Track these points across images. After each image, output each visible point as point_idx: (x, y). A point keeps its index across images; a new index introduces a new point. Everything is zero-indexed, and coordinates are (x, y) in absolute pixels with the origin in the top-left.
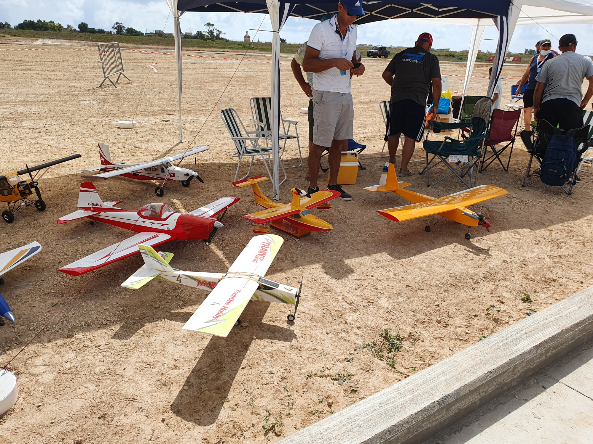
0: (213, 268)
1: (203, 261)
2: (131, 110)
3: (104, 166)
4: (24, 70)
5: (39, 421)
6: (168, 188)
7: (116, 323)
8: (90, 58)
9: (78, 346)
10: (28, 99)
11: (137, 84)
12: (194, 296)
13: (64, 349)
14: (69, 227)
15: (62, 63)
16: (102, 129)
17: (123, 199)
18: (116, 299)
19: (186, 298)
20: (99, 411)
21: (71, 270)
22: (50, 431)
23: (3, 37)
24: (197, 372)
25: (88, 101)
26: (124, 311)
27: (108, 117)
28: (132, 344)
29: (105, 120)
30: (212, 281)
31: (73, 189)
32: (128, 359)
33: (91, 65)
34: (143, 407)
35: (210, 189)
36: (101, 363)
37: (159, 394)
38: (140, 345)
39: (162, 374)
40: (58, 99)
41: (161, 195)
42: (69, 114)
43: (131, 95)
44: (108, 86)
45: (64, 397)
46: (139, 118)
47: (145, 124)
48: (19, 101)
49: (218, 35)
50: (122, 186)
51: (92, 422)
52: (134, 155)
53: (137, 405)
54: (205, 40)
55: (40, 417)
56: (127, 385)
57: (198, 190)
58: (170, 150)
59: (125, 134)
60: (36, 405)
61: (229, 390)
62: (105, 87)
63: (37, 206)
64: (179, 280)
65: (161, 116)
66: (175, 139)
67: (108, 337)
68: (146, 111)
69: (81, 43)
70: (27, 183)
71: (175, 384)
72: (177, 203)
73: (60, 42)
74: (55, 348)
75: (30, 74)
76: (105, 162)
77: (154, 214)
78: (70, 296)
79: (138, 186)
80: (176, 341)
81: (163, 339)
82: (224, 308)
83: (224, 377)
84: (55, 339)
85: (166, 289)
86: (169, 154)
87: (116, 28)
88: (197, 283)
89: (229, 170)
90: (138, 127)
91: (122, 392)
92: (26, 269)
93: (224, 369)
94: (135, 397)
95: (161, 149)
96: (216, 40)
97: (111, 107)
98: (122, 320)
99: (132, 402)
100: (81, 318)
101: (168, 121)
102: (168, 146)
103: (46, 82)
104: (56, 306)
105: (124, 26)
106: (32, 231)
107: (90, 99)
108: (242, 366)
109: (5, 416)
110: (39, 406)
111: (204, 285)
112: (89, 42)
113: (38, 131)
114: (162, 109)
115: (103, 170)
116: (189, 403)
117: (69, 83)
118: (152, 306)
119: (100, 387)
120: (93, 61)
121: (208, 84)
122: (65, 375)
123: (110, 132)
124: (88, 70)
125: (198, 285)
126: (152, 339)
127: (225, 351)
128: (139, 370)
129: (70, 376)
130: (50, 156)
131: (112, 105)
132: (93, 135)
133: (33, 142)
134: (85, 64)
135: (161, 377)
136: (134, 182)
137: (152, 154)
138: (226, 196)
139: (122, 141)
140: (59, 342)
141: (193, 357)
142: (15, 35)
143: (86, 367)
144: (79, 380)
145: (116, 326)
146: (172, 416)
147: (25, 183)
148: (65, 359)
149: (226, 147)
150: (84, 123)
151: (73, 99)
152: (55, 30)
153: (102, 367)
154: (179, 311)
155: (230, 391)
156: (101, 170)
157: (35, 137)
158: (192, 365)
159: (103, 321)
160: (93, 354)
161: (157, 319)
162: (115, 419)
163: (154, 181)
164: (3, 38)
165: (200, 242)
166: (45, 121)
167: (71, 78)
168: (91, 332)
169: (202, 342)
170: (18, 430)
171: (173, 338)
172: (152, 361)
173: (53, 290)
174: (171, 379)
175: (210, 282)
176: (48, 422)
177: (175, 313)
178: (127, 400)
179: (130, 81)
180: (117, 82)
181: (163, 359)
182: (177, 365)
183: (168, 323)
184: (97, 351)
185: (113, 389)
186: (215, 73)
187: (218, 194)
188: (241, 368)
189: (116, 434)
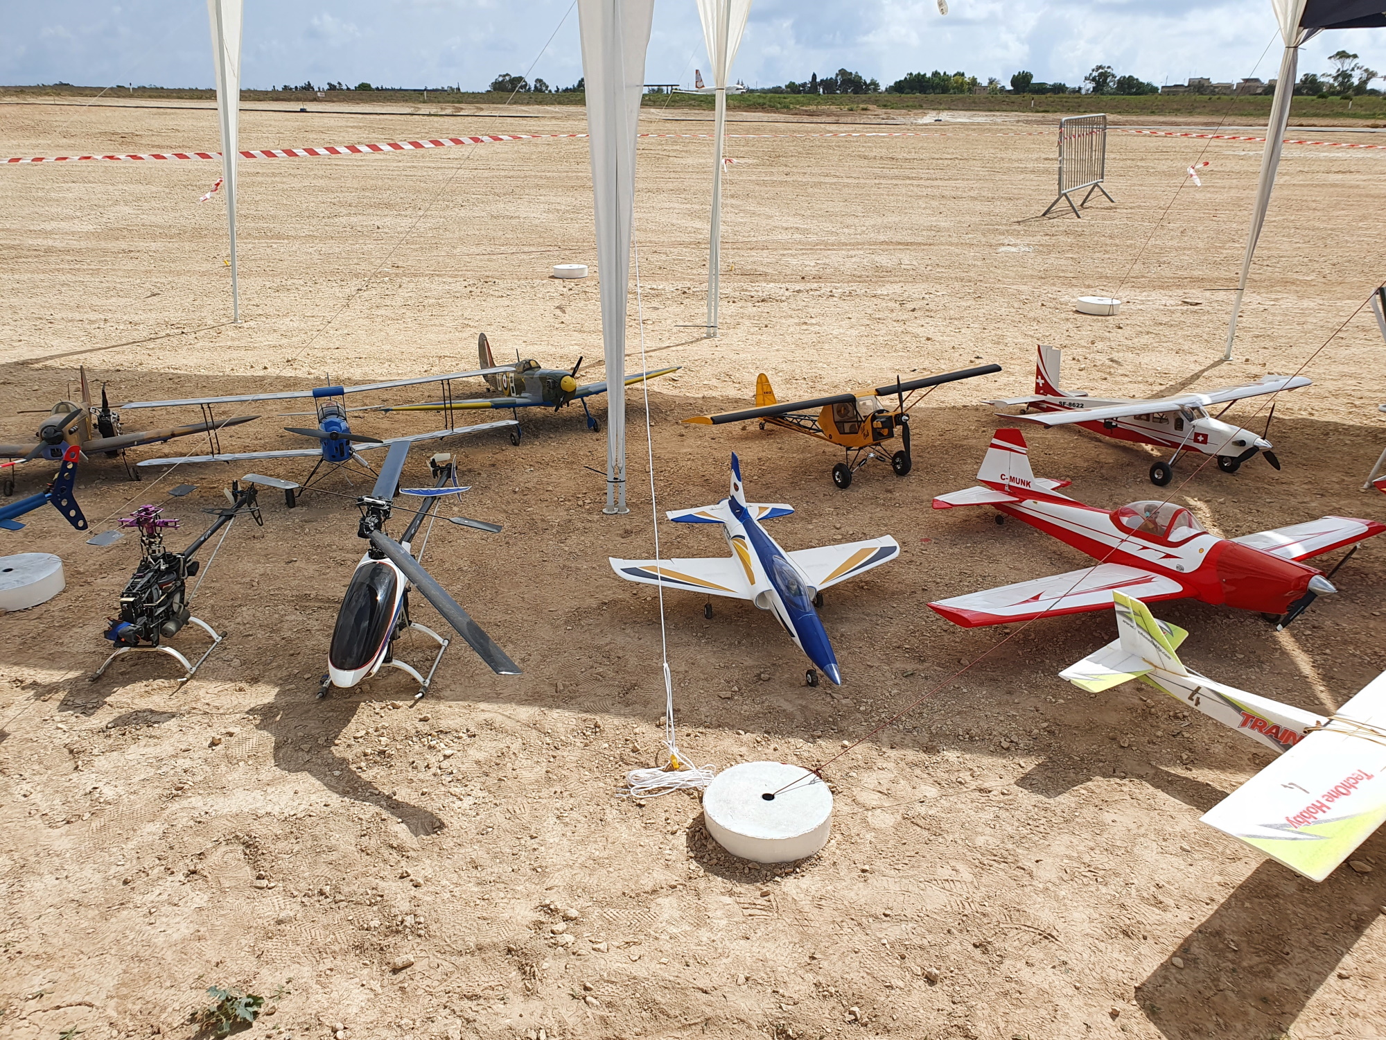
0: (1279, 691)
1: (1252, 666)
2: (1109, 272)
3: (1041, 398)
4: (897, 177)
5: (863, 900)
6: (1181, 468)
7: (1028, 752)
8: (1028, 150)
9: (946, 775)
10: (898, 238)
11: (1129, 211)
12: (1220, 747)
13: (918, 771)
14: (950, 518)
15: (971, 162)
16: (1039, 313)
17: (1073, 478)
18: (1035, 700)
19: (1199, 746)
20: (976, 929)
21: (955, 611)
22: (881, 930)
23: (863, 109)
24: (1209, 933)
25: (1015, 247)
26: (1051, 732)
27: (1054, 284)
28: (1058, 811)
29: (1048, 291)
30: (1284, 725)
31: (966, 438)
32: (1047, 843)
33: (1030, 165)
34: (1069, 962)
35: (1293, 488)
36: (988, 830)
37: (1109, 950)
38: (1077, 819)
39: (1123, 906)
40: (954, 240)
41: (1162, 483)
42: (972, 274)
43: (1111, 237)
44: (1061, 214)
45: (911, 873)
46: (1126, 293)
47: (1140, 307)
48: (882, 243)
49: (1364, 83)
50: (1073, 448)
51: (959, 948)
52: (1106, 379)
53: (1058, 953)
54: (1323, 96)
55: (865, 893)
56: (1039, 900)
57: (1259, 485)
58: (1196, 376)
59: (1090, 328)
60: (861, 866)
61: (1295, 1016)
62: (1055, 215)
63: (894, 464)
64: (1195, 698)
65: (1180, 292)
66: (1210, 351)
67: (1010, 780)
68: (1143, 277)
69: (1013, 116)
70: (890, 414)
71: (1150, 941)
72: (1200, 509)
73: (969, 118)
74: (902, 764)
75: (906, 186)
76: (1045, 388)
77: (1151, 526)
78: (938, 664)
79: (1109, 451)
80: (1165, 840)
81: (1133, 826)
82: (1321, 807)
83: (1285, 978)
84: (903, 745)
85: (1153, 710)
86: (1192, 386)
87: (1094, 79)
88: (1241, 719)
89: (1353, 444)
90: (1123, 313)
91: (1026, 909)
92: (862, 587)
93: (1287, 957)
94: (1055, 933)
95: (1174, 371)
96: (1356, 95)
97: (1063, 262)
98: (1042, 750)
99: (1047, 941)
100: (957, 719)
101: (1197, 304)
102: (1192, 366)
103: (935, 203)
104: (911, 678)
105: (1114, 72)
106: (879, 512)
107: (1018, 241)
108: (1338, 970)
109: (805, 865)
110: (864, 871)
111: (1261, 731)
112: (1030, 114)
113: (910, 306)
114: (1185, 274)
115: (1037, 406)
116: (1181, 1001)
117: (979, 206)
118: (1114, 739)
119: (983, 880)
120: (1035, 156)
121: (1318, 213)
122: (916, 827)
123: (1057, 320)
124: (1022, 176)
125: (1244, 724)
126: (1107, 817)
127: (1295, 913)
128: (1069, 875)
129: (926, 833)
130: (927, 362)
131: (1067, 258)
132: (1020, 325)
133: (900, 330)
134: (1016, 165)
135: (1118, 911)
136: (1100, 441)
137: (1151, 380)
138: (1337, 512)
139: (1083, 343)
140: (911, 755)
141: (1204, 896)
142: (885, 106)
143: (957, 827)
144: (942, 848)
145: (1029, 759)
146: (1137, 1015)
147: (885, 414)
148: (919, 796)
149: (1354, 382)
150: (1003, 295)
151: (983, 240)
152: (962, 91)
153: (991, 840)
154: (1179, 771)
155: (1298, 1020)
156: (1031, 404)
157: (903, 318)
158: (1199, 913)
159: (1002, 740)
160: (975, 804)
161: (1123, 774)
162: (1007, 962)
163: (1148, 447)
164: (864, 112)
165: (1250, 617)
166: (925, 285)
167: (985, 194)
168: (974, 756)
169: (1231, 868)
170: (823, 902)
171: (1157, 832)
172: (1100, 867)
173: (908, 644)
174: (1142, 926)
175: (1277, 728)
176: (879, 911)
177: (1169, 774)
178: (1038, 932)
179: (1112, 204)
180: (1082, 205)
181: (1128, 871)
182: (1160, 898)
183: (1150, 791)
184: (983, 800)
185: (1009, 896)
186: (1343, 186)
187: (1313, 504)
188: (1335, 973)
189: (1006, 994)
